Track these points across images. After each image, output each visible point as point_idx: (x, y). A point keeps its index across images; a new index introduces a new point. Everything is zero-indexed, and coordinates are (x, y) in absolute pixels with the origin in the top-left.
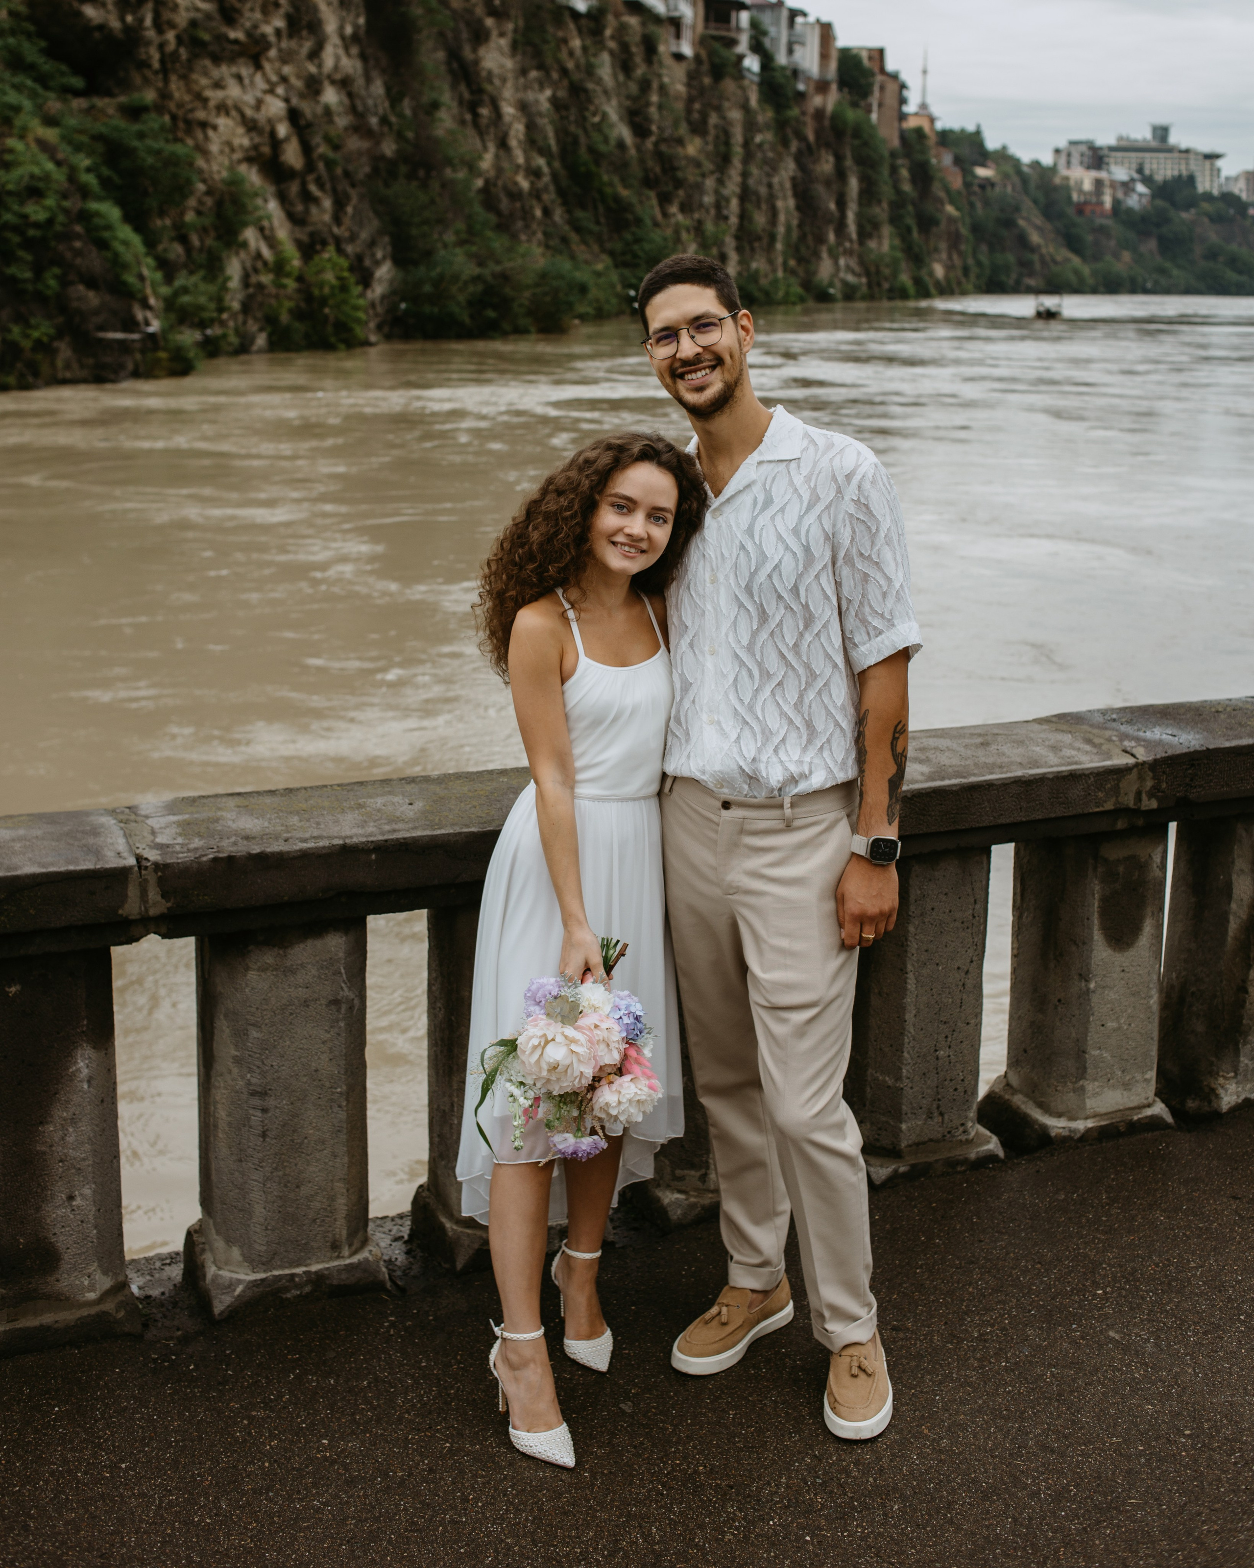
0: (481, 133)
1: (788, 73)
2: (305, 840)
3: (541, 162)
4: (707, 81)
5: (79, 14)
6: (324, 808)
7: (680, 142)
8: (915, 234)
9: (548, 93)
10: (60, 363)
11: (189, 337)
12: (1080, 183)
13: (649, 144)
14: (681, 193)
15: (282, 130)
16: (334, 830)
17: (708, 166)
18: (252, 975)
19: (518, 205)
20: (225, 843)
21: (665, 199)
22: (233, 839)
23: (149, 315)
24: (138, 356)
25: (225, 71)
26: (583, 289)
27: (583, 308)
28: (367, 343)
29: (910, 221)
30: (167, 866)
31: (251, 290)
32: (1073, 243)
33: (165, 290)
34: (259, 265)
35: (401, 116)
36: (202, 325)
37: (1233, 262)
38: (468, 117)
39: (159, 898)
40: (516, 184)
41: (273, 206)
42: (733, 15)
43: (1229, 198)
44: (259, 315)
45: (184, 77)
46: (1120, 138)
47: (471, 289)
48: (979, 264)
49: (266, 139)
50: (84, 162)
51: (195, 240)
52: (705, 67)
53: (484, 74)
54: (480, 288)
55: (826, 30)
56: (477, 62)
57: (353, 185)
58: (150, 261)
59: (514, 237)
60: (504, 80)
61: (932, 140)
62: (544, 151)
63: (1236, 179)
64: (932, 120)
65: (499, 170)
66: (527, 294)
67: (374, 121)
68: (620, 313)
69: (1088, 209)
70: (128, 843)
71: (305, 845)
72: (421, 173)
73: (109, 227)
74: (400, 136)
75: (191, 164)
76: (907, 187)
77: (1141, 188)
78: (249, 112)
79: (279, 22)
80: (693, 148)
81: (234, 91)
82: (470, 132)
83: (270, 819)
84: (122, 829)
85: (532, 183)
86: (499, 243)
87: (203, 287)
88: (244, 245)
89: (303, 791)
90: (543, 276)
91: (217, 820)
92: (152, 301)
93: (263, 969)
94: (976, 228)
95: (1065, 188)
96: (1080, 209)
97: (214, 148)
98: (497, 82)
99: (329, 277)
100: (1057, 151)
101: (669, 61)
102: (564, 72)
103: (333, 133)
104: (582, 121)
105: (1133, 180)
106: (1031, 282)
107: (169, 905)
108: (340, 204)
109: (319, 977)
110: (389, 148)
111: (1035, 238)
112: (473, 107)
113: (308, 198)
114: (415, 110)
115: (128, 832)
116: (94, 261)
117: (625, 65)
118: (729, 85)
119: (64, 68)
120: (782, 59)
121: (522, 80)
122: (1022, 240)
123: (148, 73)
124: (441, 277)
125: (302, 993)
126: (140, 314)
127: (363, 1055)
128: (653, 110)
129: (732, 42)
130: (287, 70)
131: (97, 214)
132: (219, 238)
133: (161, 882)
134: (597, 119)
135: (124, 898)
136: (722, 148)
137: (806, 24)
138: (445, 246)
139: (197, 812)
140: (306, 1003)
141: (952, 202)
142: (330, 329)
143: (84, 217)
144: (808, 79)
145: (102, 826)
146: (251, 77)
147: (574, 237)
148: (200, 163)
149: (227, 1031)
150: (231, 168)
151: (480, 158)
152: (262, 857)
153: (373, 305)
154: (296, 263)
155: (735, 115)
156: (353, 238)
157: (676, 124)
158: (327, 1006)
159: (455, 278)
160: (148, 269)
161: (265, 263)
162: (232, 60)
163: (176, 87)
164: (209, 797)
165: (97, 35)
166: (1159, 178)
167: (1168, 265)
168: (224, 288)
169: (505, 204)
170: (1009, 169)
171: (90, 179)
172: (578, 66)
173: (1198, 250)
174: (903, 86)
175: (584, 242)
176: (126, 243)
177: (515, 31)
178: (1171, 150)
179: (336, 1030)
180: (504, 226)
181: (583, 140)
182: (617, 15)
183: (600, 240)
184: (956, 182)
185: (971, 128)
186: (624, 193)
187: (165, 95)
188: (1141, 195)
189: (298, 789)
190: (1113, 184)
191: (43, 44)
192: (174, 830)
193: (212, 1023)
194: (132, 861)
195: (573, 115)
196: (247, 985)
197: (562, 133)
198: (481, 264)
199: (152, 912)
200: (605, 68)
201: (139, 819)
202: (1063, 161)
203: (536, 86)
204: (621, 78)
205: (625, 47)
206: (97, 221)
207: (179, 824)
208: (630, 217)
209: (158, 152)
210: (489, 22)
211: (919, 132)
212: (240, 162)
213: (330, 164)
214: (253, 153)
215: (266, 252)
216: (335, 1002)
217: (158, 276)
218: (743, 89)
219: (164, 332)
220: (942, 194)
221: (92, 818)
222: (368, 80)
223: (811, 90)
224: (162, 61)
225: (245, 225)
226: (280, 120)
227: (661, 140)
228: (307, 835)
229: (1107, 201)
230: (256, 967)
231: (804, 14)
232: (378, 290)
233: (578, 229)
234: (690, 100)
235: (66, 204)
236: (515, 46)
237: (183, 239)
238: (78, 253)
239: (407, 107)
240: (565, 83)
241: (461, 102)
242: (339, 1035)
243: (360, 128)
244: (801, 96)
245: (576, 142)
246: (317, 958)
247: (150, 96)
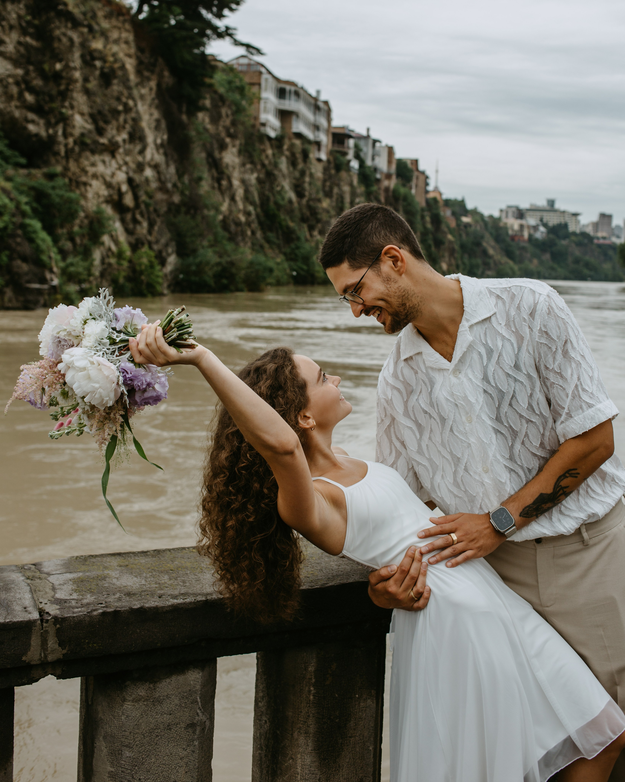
0: (222, 193)
1: (372, 169)
2: (175, 597)
3: (251, 208)
4: (333, 172)
5: (25, 128)
6: (187, 568)
7: (319, 201)
8: (433, 249)
9: (255, 175)
10: (6, 299)
11: (73, 288)
12: (512, 226)
13: (304, 201)
14: (319, 225)
15: (124, 188)
16: (197, 589)
17: (333, 213)
18: (128, 705)
19: (239, 229)
20: (111, 599)
21: (311, 228)
22: (118, 595)
23: (53, 276)
24: (46, 297)
25: (97, 158)
26: (271, 270)
27: (270, 280)
28: (161, 295)
29: (431, 242)
30: (64, 619)
31: (105, 266)
32: (509, 254)
33: (62, 264)
34: (110, 254)
35: (183, 183)
36: (80, 282)
37: (587, 265)
38: (216, 185)
39: (57, 646)
40: (239, 218)
41: (118, 225)
42: (346, 141)
43: (584, 235)
44: (109, 278)
45: (77, 161)
46: (531, 205)
47: (215, 269)
48: (464, 264)
49: (116, 192)
50: (24, 199)
51: (78, 240)
52: (332, 165)
53: (224, 165)
54: (219, 268)
55: (390, 150)
56: (221, 159)
57: (158, 216)
58: (55, 250)
59: (237, 244)
60: (234, 168)
61: (441, 204)
62: (252, 203)
63: (587, 226)
64: (441, 194)
65: (231, 211)
66: (243, 272)
67: (169, 185)
68: (288, 284)
69: (516, 239)
70: (33, 598)
71: (175, 601)
72: (192, 211)
73: (35, 232)
74: (182, 193)
75: (78, 203)
76: (429, 226)
77: (542, 229)
78: (108, 179)
79: (125, 136)
80: (326, 204)
81: (101, 168)
82: (217, 192)
83: (146, 577)
84: (29, 585)
85: (247, 219)
86: (229, 247)
87: (81, 263)
88: (103, 244)
89: (168, 552)
90: (251, 264)
91: (104, 578)
92: (55, 269)
93: (137, 700)
94: (463, 247)
95: (506, 228)
96: (513, 238)
97: (90, 195)
98: (231, 169)
99: (145, 261)
100: (501, 211)
101: (314, 162)
102: (263, 165)
103: (149, 189)
104: (272, 189)
105: (538, 225)
106: (489, 273)
107: (65, 651)
108: (151, 225)
109: (180, 706)
110: (176, 199)
111: (491, 252)
112: (219, 180)
113: (135, 221)
114: (190, 181)
115: (33, 588)
116: (26, 248)
117: (293, 163)
118: (343, 174)
119: (17, 153)
120: (369, 163)
121: (242, 169)
122: (485, 253)
123: (59, 158)
124: (201, 263)
125: (167, 718)
126: (48, 276)
127: (210, 765)
128: (306, 186)
129: (345, 154)
130: (128, 159)
131: (29, 225)
132: (90, 239)
133: (59, 633)
134: (279, 189)
135: (27, 646)
136: (340, 205)
137: (381, 147)
138: (203, 247)
139: (88, 571)
140: (169, 727)
141: (451, 233)
142: (144, 287)
143: (23, 226)
144: (381, 173)
145: (13, 582)
146: (110, 162)
147: (266, 246)
148: (83, 202)
149: (105, 751)
150: (98, 206)
151: (221, 204)
152: (142, 611)
153: (166, 275)
154: (128, 253)
155: (346, 189)
156: (157, 242)
157: (317, 192)
158: (186, 728)
159: (208, 263)
160: (54, 254)
161: (113, 253)
162: (101, 152)
163: (72, 166)
164: (96, 556)
165: (34, 139)
166: (551, 224)
167: (555, 266)
168: (91, 265)
169: (233, 228)
170: (478, 218)
171: (27, 208)
172: (270, 163)
173: (570, 259)
174: (427, 177)
175: (271, 248)
176: (43, 240)
177: (241, 144)
178: (556, 211)
179: (192, 748)
180: (232, 239)
181: (272, 199)
182: (290, 139)
183: (279, 247)
184: (453, 223)
185: (459, 198)
186: (292, 224)
187: (66, 169)
188: (542, 233)
189: (164, 551)
190: (529, 227)
191: (6, 142)
192: (70, 587)
193: (93, 743)
194: (35, 615)
195: (267, 186)
196: (123, 714)
197: (262, 195)
198: (221, 256)
199: (50, 658)
200: (283, 164)
201: (43, 576)
202: (504, 215)
203: (250, 172)
204: (291, 169)
205: (293, 154)
206: (29, 229)
207: (74, 581)
208: (294, 236)
209: (61, 197)
210: (228, 140)
211: (435, 200)
212: (103, 202)
213: (147, 205)
214: (109, 199)
215: (114, 248)
216: (192, 726)
217: (59, 257)
218: (350, 176)
219: (61, 285)
220: (446, 229)
221: (5, 574)
222: (168, 165)
223: (383, 177)
224: (66, 152)
225: (103, 233)
226: (123, 183)
227: (310, 200)
228: (176, 592)
229: (526, 235)
230: (131, 699)
231: (379, 141)
232: (169, 268)
233: (268, 241)
234: (325, 181)
235: (14, 220)
236: (240, 152)
237: (72, 239)
238: (18, 244)
239: (186, 179)
240: (264, 171)
241: (213, 178)
242: (193, 752)
243: (163, 188)
244: (378, 181)
245: (268, 199)
246: (180, 690)
247: (59, 169)
